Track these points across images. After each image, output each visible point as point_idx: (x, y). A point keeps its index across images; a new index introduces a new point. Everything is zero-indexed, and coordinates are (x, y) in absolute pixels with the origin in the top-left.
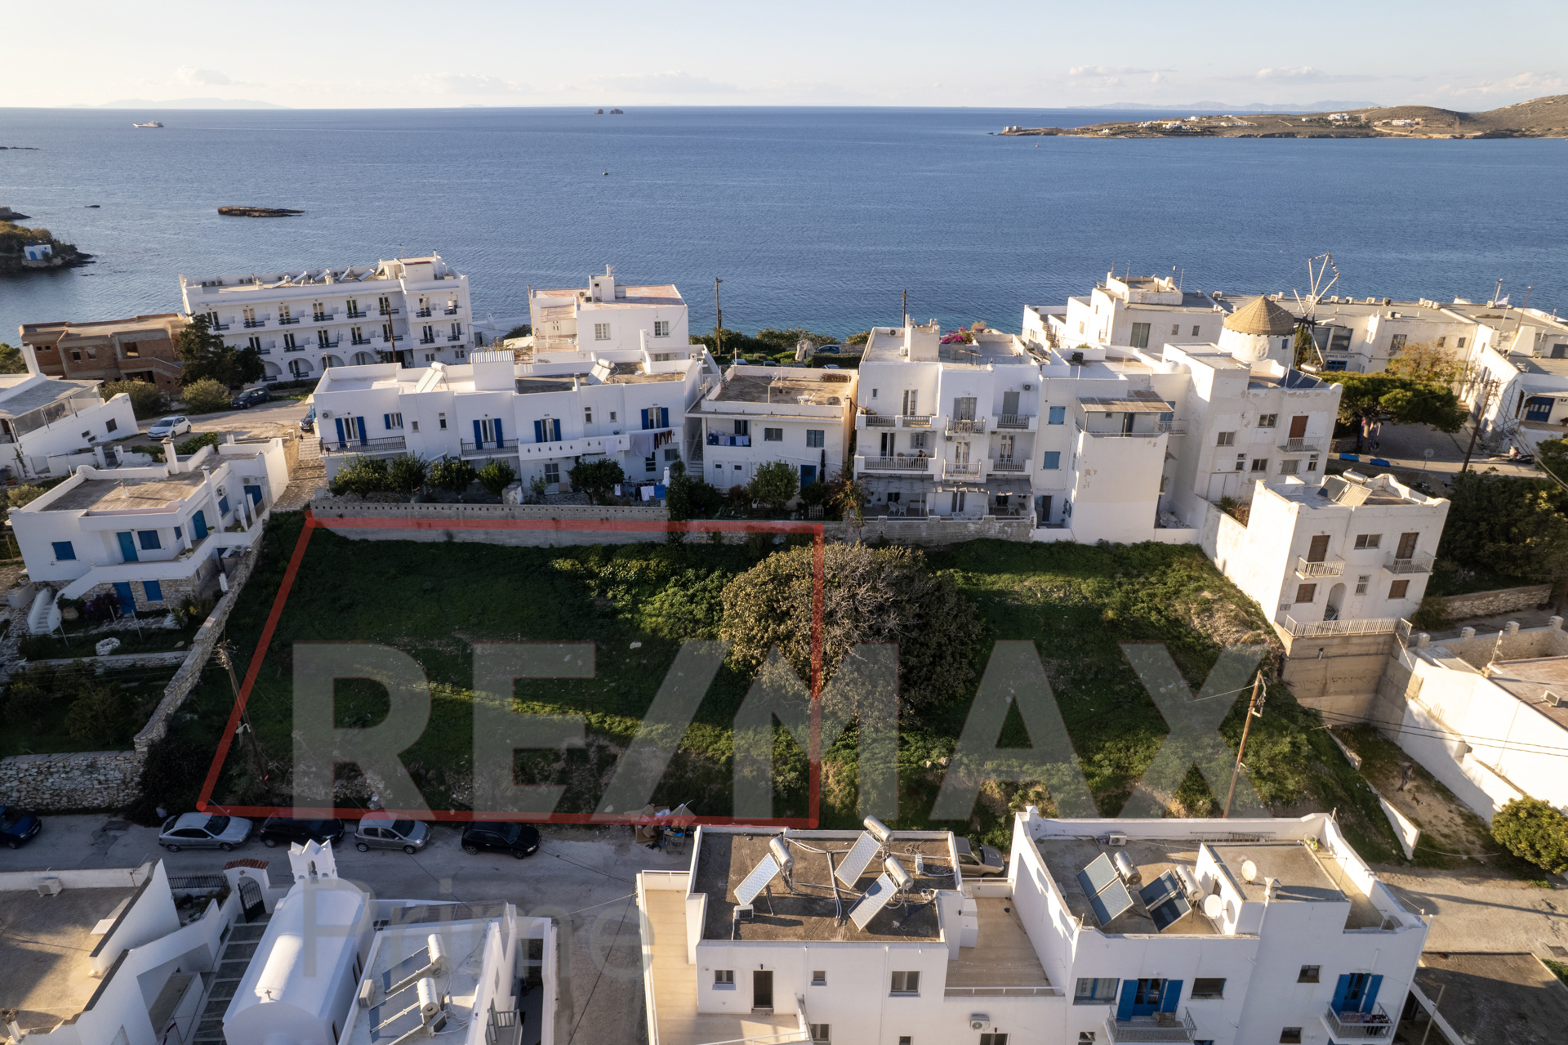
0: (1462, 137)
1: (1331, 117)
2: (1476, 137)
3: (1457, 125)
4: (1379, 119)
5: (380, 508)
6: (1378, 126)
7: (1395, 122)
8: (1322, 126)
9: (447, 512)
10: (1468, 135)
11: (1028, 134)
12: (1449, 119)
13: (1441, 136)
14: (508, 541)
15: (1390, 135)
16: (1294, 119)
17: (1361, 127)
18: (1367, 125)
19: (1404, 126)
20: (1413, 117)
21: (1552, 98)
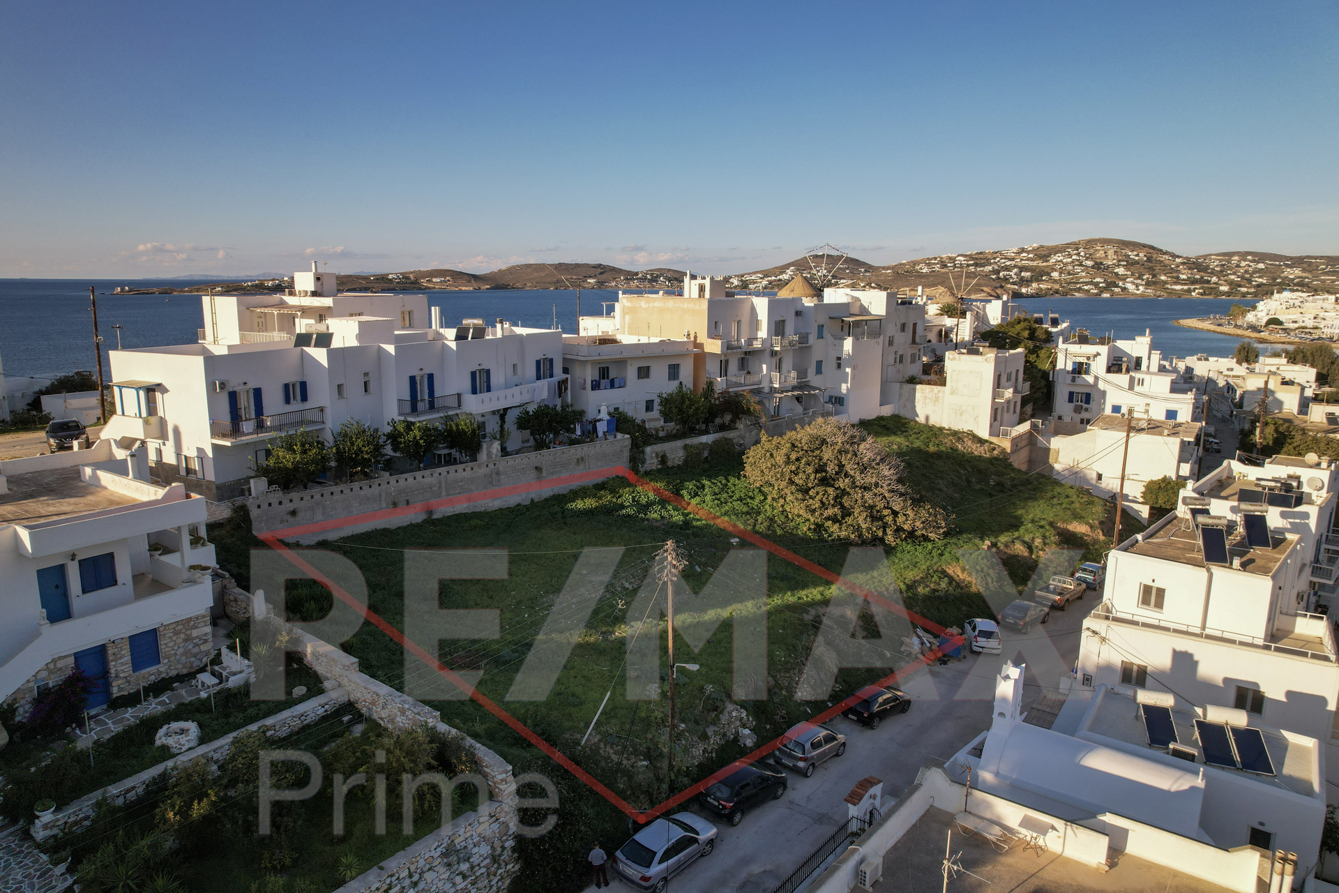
0: (480, 288)
1: (390, 277)
2: (487, 289)
3: (473, 281)
4: (423, 278)
5: (347, 491)
6: (424, 282)
7: (434, 280)
8: (386, 283)
9: (428, 480)
10: (482, 288)
11: (143, 294)
12: (466, 277)
13: (467, 289)
14: (490, 505)
15: (434, 288)
16: (366, 278)
17: (412, 283)
18: (416, 282)
19: (441, 282)
20: (444, 276)
21: (518, 266)
